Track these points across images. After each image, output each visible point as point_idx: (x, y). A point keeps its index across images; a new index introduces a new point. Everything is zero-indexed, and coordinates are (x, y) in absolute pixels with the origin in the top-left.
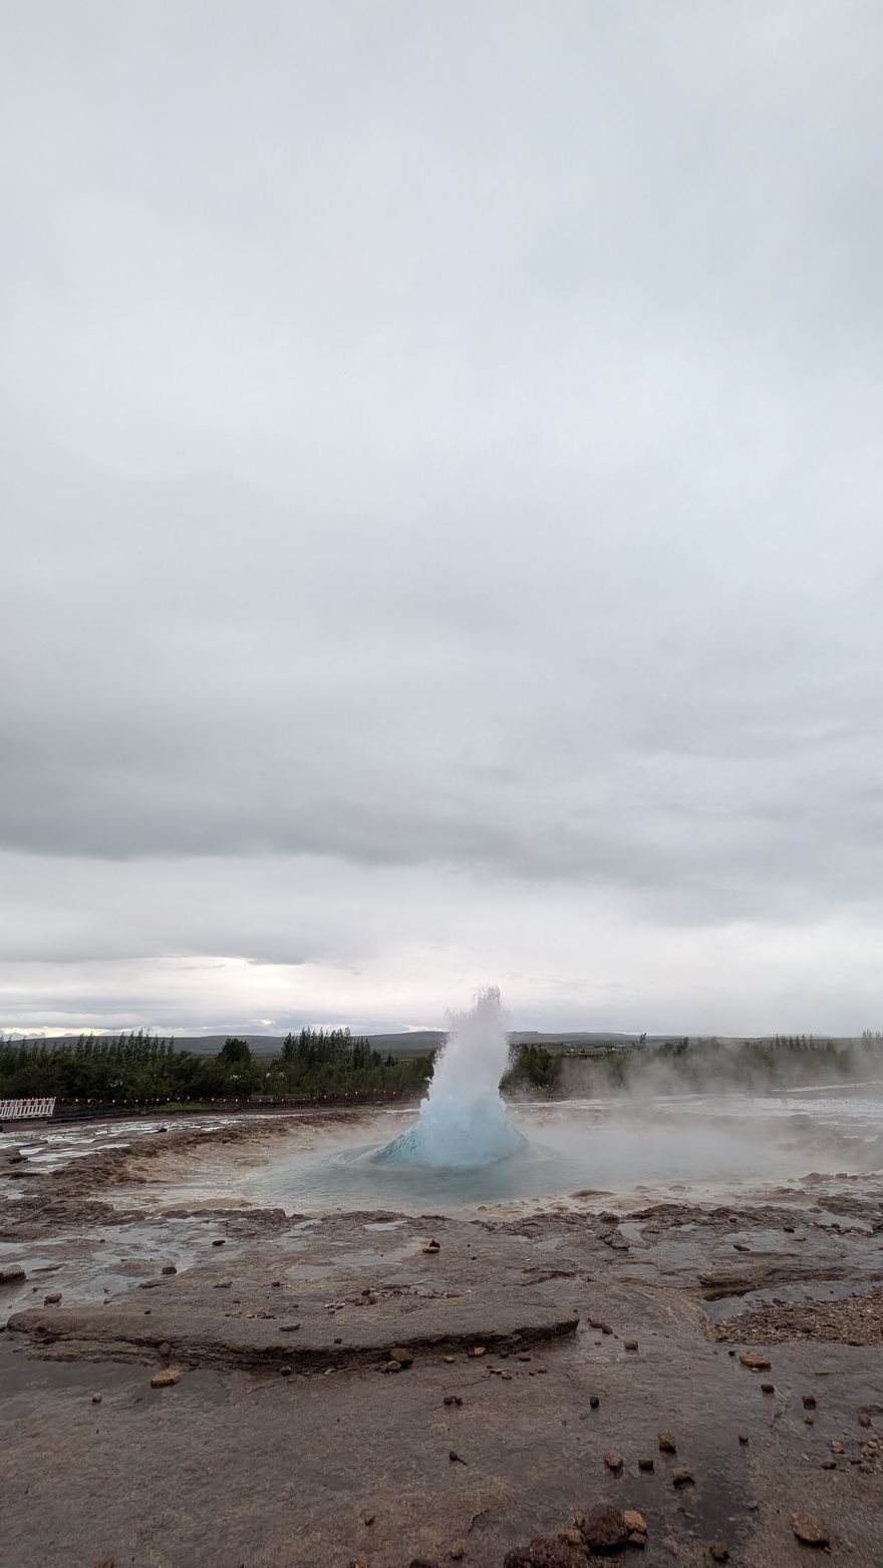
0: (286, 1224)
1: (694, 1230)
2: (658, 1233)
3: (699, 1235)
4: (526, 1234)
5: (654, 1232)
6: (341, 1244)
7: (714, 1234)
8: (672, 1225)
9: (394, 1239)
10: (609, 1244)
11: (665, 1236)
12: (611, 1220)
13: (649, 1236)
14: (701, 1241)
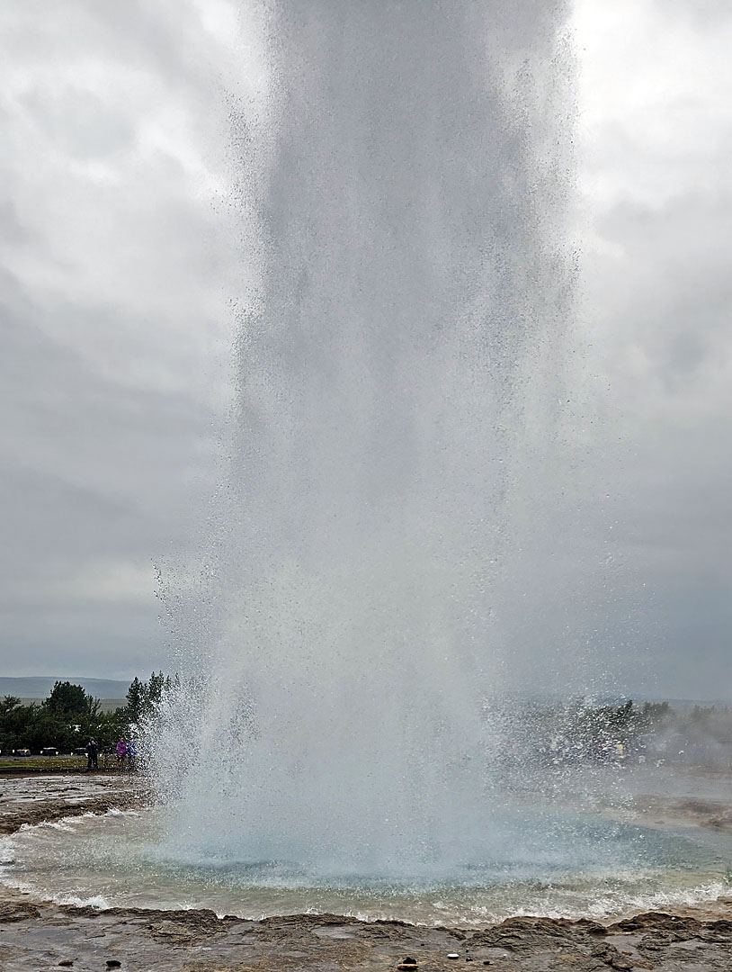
0: (221, 928)
1: (700, 948)
2: (659, 950)
3: (707, 955)
4: (509, 947)
5: (654, 950)
6: (297, 954)
7: (724, 954)
8: (673, 941)
9: (358, 952)
10: (610, 963)
11: (668, 955)
12: (600, 932)
13: (648, 953)
14: (711, 961)
